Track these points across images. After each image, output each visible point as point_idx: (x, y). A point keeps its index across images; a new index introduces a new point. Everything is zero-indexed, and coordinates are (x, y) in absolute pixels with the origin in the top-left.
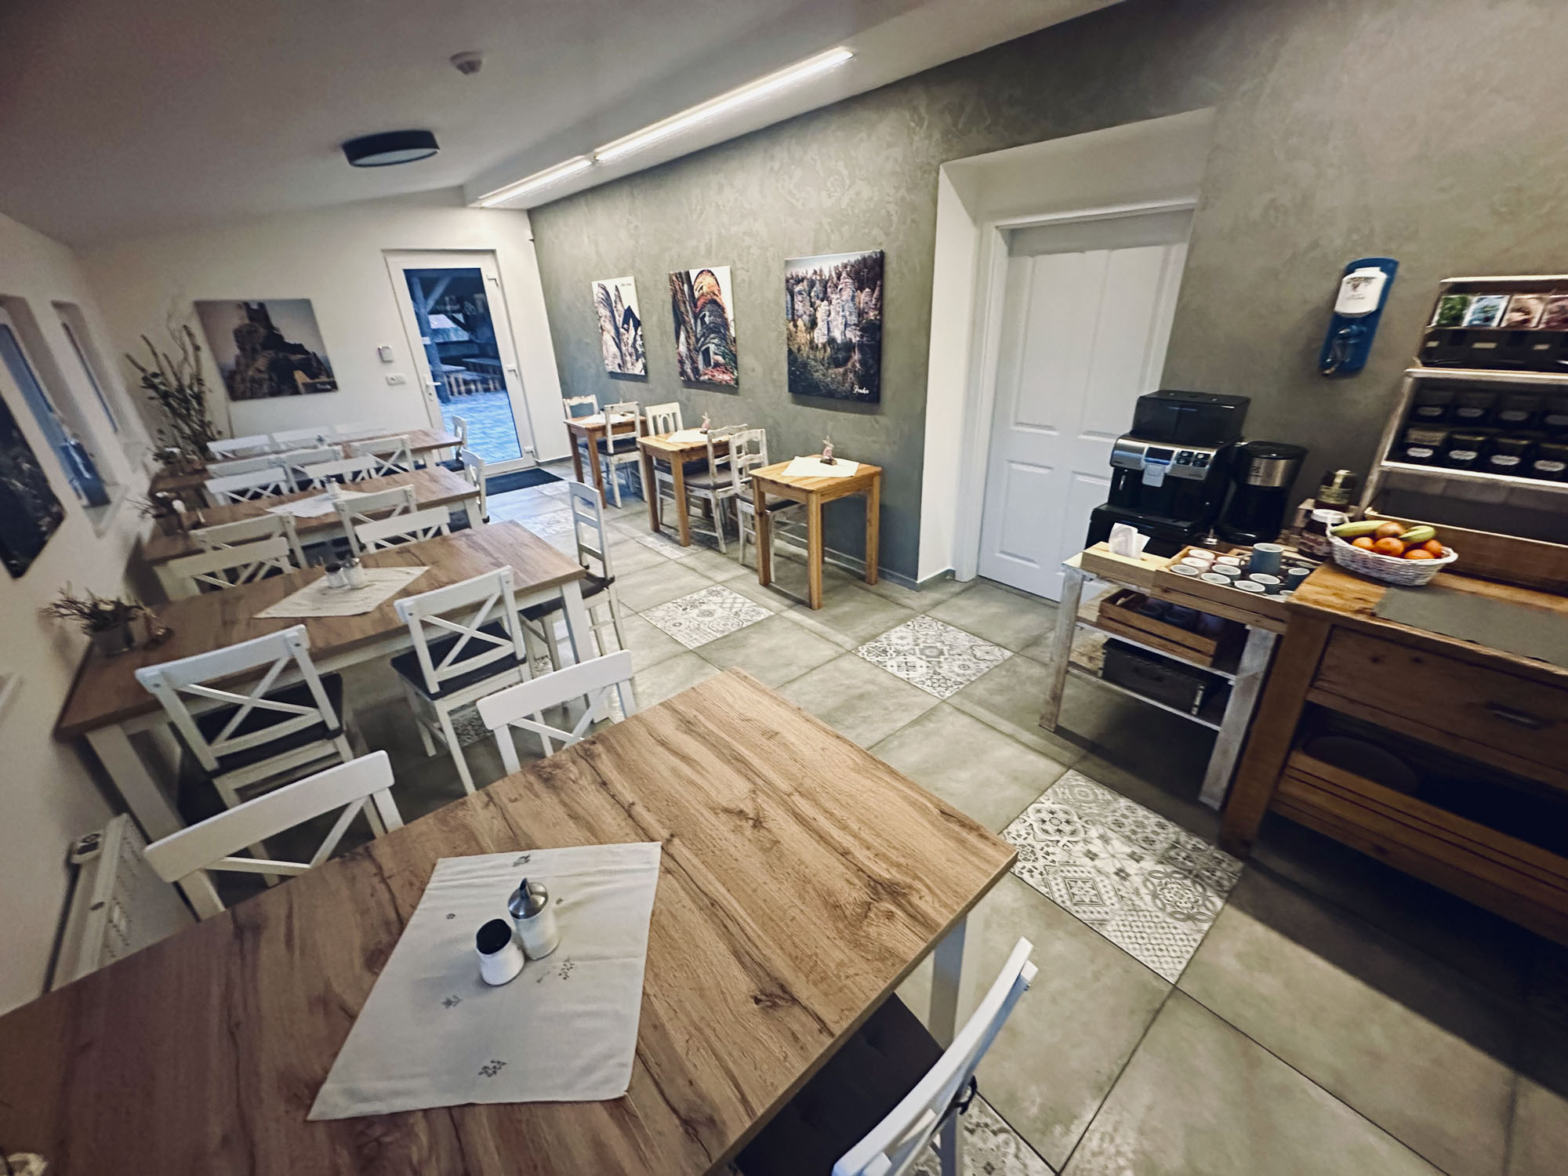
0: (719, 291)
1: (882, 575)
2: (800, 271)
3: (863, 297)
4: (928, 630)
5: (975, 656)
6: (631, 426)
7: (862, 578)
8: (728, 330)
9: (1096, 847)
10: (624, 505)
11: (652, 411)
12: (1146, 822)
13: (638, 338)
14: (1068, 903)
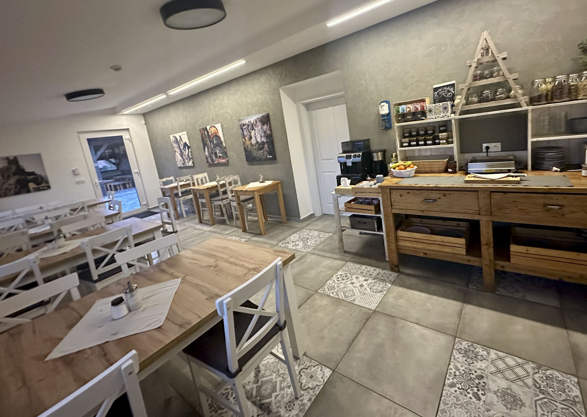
0: (218, 132)
1: (288, 220)
2: (244, 122)
3: (265, 127)
4: (305, 233)
5: (320, 237)
6: (189, 185)
7: (281, 222)
8: (223, 144)
9: (355, 280)
10: (187, 217)
11: (195, 177)
12: (370, 270)
13: (190, 153)
14: (344, 298)
